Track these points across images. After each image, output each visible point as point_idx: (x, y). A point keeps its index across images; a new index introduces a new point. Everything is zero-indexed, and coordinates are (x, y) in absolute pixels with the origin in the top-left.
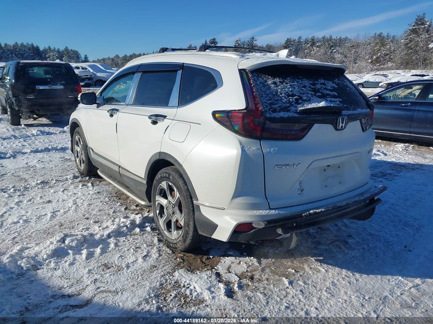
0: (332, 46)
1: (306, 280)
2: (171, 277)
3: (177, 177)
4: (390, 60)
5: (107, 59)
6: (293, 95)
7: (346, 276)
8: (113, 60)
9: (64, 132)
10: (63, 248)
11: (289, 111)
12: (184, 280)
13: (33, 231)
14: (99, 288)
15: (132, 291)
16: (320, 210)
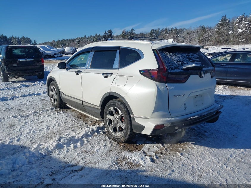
0: (177, 33)
1: (189, 153)
2: (121, 155)
3: (120, 104)
4: (209, 40)
5: (48, 43)
6: (180, 61)
7: (208, 150)
8: (51, 43)
9: (35, 85)
10: (61, 144)
11: (179, 69)
12: (128, 156)
13: (39, 137)
14: (86, 162)
15: (103, 162)
16: (195, 117)
